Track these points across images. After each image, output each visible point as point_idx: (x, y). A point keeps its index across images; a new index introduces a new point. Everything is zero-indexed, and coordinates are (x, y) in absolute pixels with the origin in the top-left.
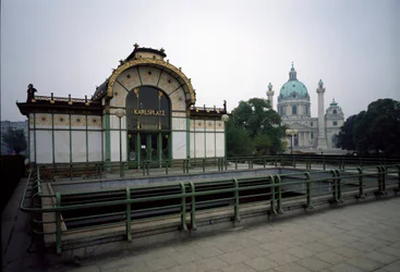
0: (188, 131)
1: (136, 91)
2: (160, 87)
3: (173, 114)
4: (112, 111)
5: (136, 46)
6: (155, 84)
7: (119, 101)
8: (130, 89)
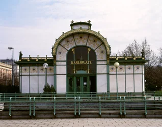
0: (108, 74)
1: (73, 50)
2: (88, 45)
3: (98, 63)
4: (57, 63)
5: (72, 22)
6: (85, 44)
7: (62, 57)
8: (69, 49)
